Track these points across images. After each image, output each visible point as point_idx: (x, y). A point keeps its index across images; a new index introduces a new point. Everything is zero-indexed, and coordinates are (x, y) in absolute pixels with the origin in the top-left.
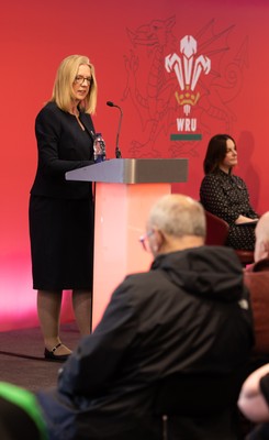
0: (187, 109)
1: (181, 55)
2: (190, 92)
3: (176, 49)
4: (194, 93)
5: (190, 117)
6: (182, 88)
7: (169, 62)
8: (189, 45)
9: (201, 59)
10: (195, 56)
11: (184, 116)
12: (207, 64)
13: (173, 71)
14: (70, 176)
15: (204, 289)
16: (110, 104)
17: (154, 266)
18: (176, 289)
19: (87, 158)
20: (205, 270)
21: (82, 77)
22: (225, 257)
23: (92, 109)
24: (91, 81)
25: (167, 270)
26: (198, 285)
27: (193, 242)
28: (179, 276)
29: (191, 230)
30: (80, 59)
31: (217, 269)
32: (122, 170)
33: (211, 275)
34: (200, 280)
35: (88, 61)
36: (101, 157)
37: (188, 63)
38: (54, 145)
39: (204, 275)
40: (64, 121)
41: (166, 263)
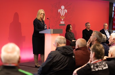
0: (62, 20)
1: (61, 9)
2: (63, 16)
3: (60, 8)
4: (64, 16)
5: (63, 21)
6: (62, 15)
7: (59, 10)
8: (63, 7)
9: (65, 10)
10: (64, 9)
11: (62, 21)
12: (66, 11)
13: (60, 12)
14: (40, 32)
15: (66, 54)
16: (48, 19)
17: (56, 49)
18: (61, 54)
19: (43, 29)
20: (66, 50)
21: (42, 13)
22: (70, 48)
23: (44, 20)
24: (44, 14)
25: (59, 50)
26: (65, 53)
27: (64, 45)
28: (61, 51)
29: (63, 43)
30: (42, 10)
31: (68, 50)
32: (50, 31)
33: (67, 51)
34: (65, 52)
35: (43, 10)
36: (46, 29)
37: (63, 11)
38: (37, 27)
39: (66, 51)
40: (39, 22)
41: (59, 49)
